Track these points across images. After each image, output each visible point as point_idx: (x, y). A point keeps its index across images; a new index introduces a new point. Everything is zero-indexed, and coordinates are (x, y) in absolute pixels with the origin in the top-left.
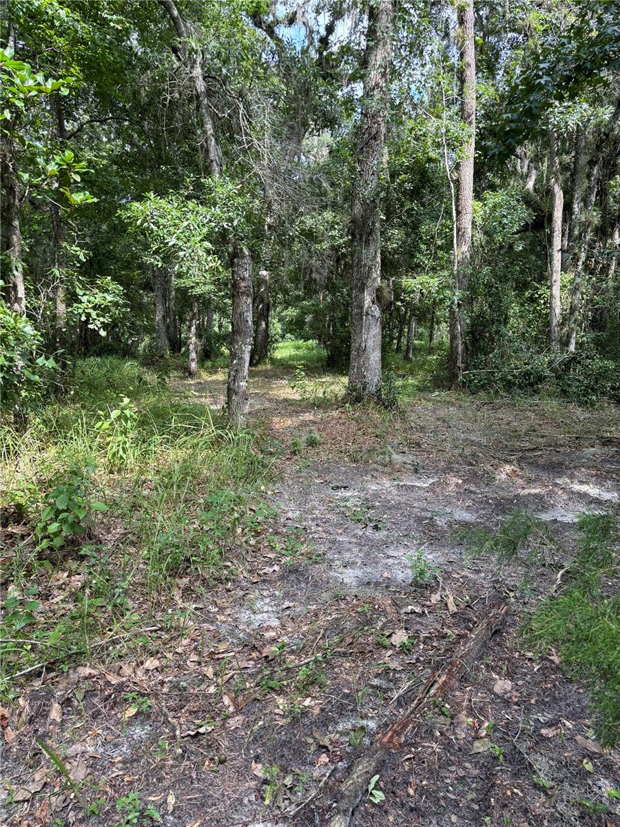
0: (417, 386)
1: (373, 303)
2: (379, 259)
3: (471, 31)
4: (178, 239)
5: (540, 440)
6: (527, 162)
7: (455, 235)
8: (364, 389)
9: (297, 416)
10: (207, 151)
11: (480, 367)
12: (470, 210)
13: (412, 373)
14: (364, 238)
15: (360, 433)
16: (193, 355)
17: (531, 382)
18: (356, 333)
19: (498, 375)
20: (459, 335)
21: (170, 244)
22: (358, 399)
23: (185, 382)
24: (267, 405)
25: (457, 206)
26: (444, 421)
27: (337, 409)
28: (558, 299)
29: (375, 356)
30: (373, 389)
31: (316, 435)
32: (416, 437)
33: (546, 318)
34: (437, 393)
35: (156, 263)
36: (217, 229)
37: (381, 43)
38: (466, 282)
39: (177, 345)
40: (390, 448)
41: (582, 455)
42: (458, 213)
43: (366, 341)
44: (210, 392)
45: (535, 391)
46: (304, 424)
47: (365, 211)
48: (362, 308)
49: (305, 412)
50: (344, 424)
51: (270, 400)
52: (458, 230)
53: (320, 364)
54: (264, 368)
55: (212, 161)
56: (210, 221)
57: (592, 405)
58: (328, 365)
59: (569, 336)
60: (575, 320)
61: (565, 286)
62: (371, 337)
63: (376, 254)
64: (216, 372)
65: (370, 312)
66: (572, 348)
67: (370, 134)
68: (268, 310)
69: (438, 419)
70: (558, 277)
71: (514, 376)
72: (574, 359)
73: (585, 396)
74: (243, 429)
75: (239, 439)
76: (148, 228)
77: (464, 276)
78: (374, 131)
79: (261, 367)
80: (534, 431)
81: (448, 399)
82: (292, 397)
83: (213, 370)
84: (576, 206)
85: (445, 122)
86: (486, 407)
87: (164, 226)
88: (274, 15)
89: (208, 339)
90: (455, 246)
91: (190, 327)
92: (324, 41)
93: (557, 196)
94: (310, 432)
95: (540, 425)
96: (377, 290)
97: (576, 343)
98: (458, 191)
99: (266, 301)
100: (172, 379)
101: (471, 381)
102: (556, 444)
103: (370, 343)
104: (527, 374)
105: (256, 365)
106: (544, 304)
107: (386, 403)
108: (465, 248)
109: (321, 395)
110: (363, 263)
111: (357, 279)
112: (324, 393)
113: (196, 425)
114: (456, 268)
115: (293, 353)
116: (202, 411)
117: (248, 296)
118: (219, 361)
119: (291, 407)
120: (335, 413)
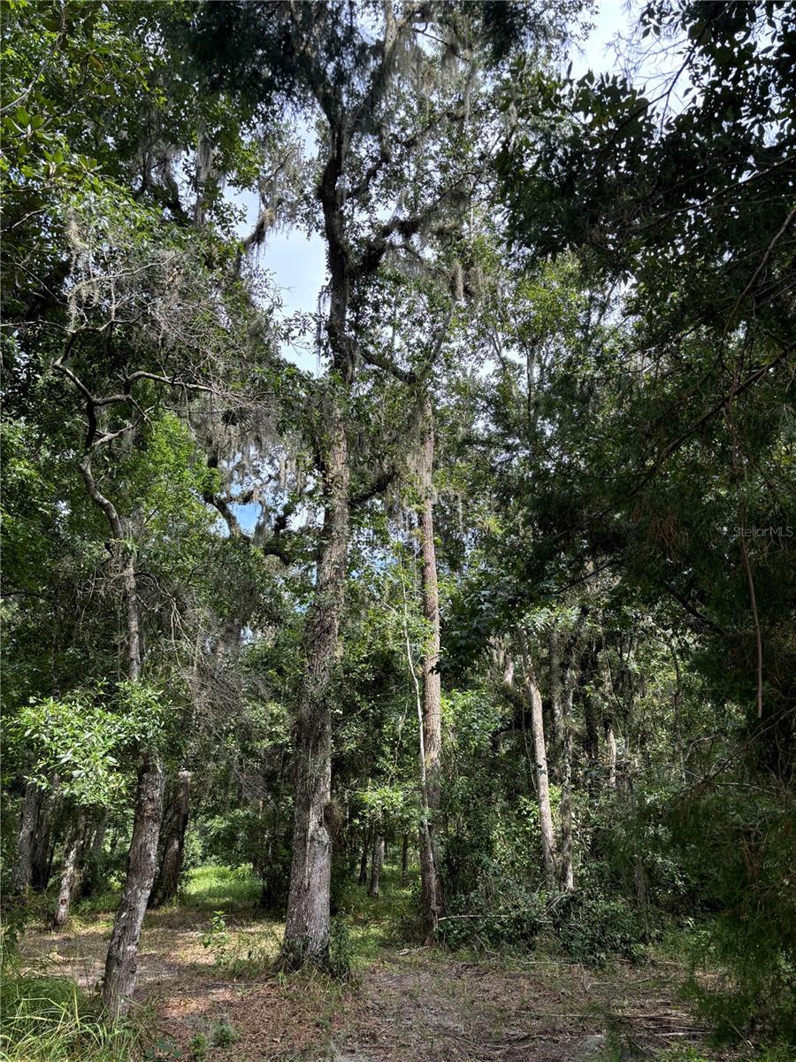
0: (381, 939)
1: (320, 825)
2: (328, 770)
3: (430, 532)
4: (75, 753)
5: (535, 1023)
6: (502, 654)
7: (422, 738)
8: (305, 948)
9: (206, 995)
10: (128, 649)
11: (461, 910)
12: (438, 709)
13: (377, 917)
14: (311, 744)
15: (295, 1020)
16: (66, 894)
17: (523, 934)
18: (297, 865)
19: (482, 923)
20: (432, 866)
21: (63, 761)
22: (296, 964)
23: (47, 938)
24: (165, 976)
25: (423, 706)
26: (411, 996)
27: (266, 980)
28: (549, 818)
29: (322, 898)
30: (316, 947)
31: (230, 1028)
32: (371, 1023)
33: (538, 842)
34: (406, 950)
35: (40, 783)
36: (126, 742)
37: (337, 542)
38: (437, 797)
39: (43, 874)
40: (333, 1046)
41: (585, 1045)
42: (425, 712)
43: (310, 877)
44: (82, 955)
45: (530, 946)
46: (216, 1007)
47: (314, 712)
48: (306, 831)
49: (219, 987)
50: (273, 1005)
51: (170, 967)
52: (426, 732)
53: (252, 903)
54: (169, 910)
55: (132, 660)
56: (120, 732)
57: (602, 966)
58: (263, 904)
59: (565, 869)
60: (570, 847)
61: (556, 802)
62: (317, 871)
63: (325, 763)
64: (95, 920)
65: (316, 837)
66: (570, 883)
67: (322, 627)
68: (185, 823)
69: (404, 993)
70: (546, 790)
71: (501, 924)
72: (573, 899)
73: (592, 954)
74: (122, 1021)
75: (113, 1039)
76: (38, 739)
77: (435, 789)
78: (327, 625)
79: (165, 910)
80: (528, 1009)
81: (420, 959)
82: (203, 961)
83: (92, 918)
84: (556, 707)
85: (407, 615)
86: (469, 972)
87: (60, 738)
88: (227, 492)
89: (93, 866)
90: (423, 751)
91: (67, 852)
92: (282, 522)
93: (535, 697)
94: (222, 1021)
95: (535, 1000)
96: (326, 808)
97: (575, 876)
98: (424, 686)
99: (183, 812)
100: (27, 933)
101: (449, 932)
102: (554, 1030)
103: (315, 880)
104: (518, 921)
105: (157, 907)
106: (535, 823)
107: (335, 969)
108: (434, 754)
109: (246, 958)
110: (309, 774)
111: (301, 793)
112: (250, 954)
113: (53, 1016)
114: (424, 779)
115: (215, 885)
116: (63, 991)
117: (155, 821)
118: (104, 901)
119: (199, 978)
120: (262, 989)
